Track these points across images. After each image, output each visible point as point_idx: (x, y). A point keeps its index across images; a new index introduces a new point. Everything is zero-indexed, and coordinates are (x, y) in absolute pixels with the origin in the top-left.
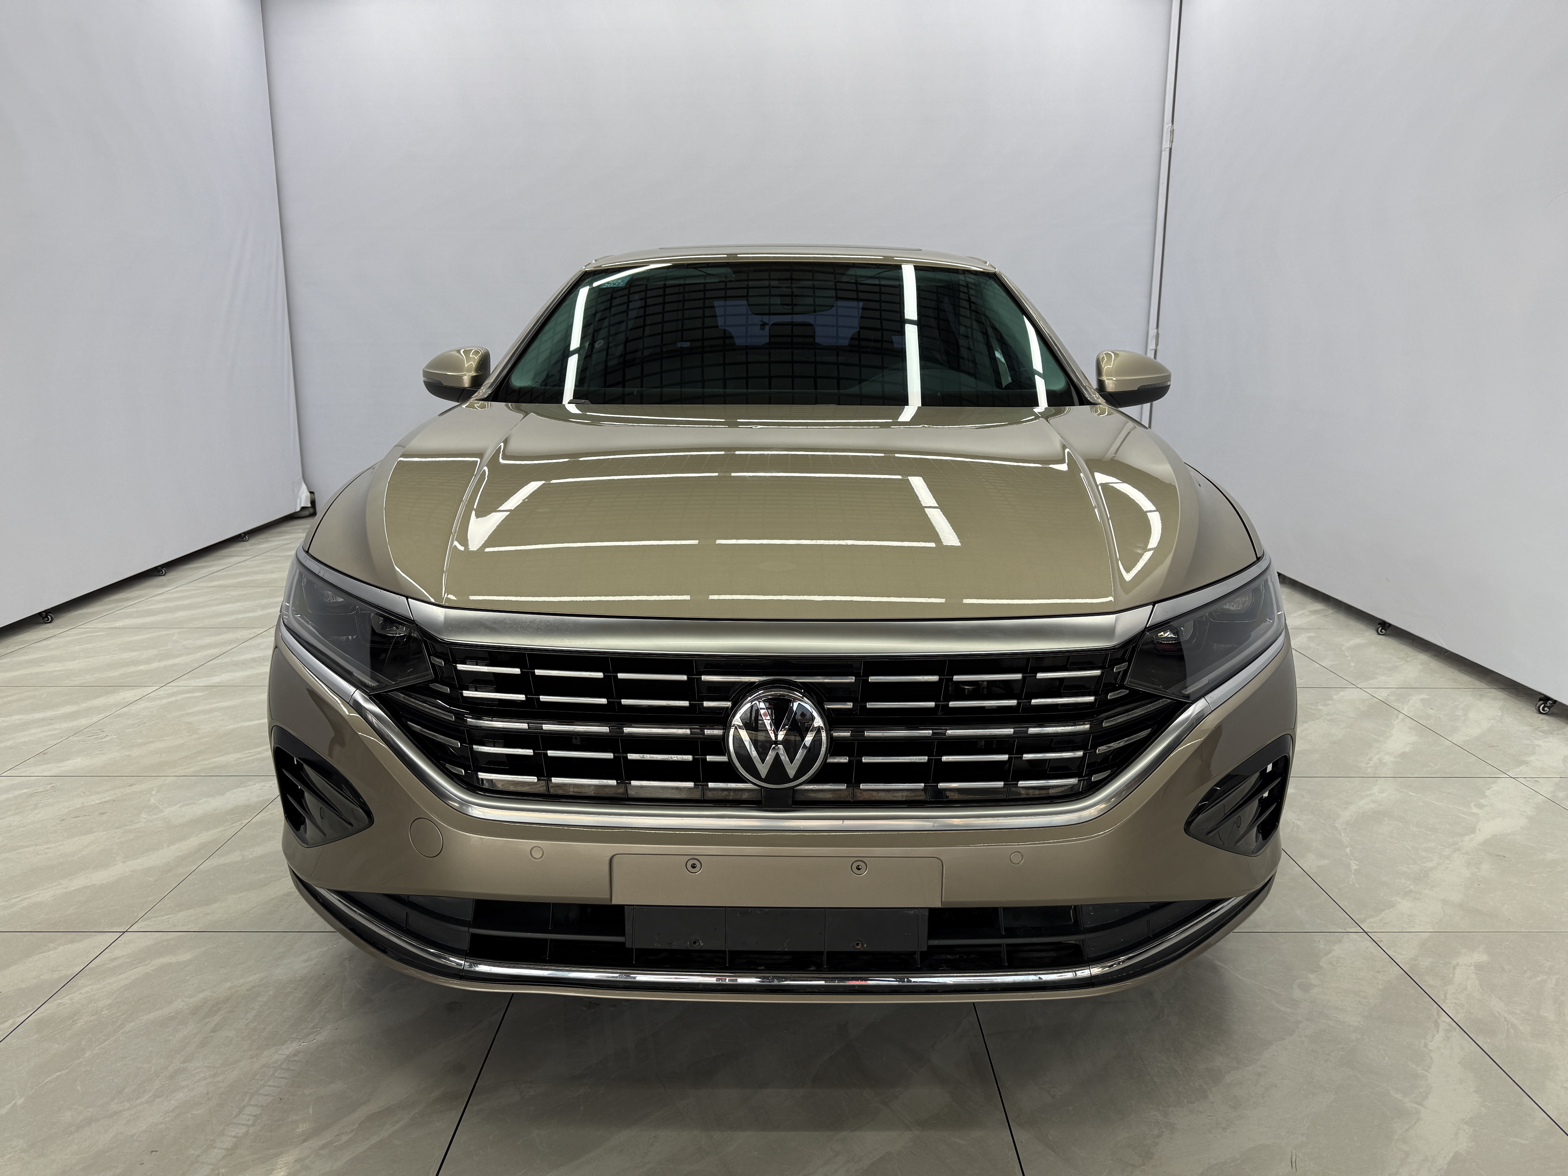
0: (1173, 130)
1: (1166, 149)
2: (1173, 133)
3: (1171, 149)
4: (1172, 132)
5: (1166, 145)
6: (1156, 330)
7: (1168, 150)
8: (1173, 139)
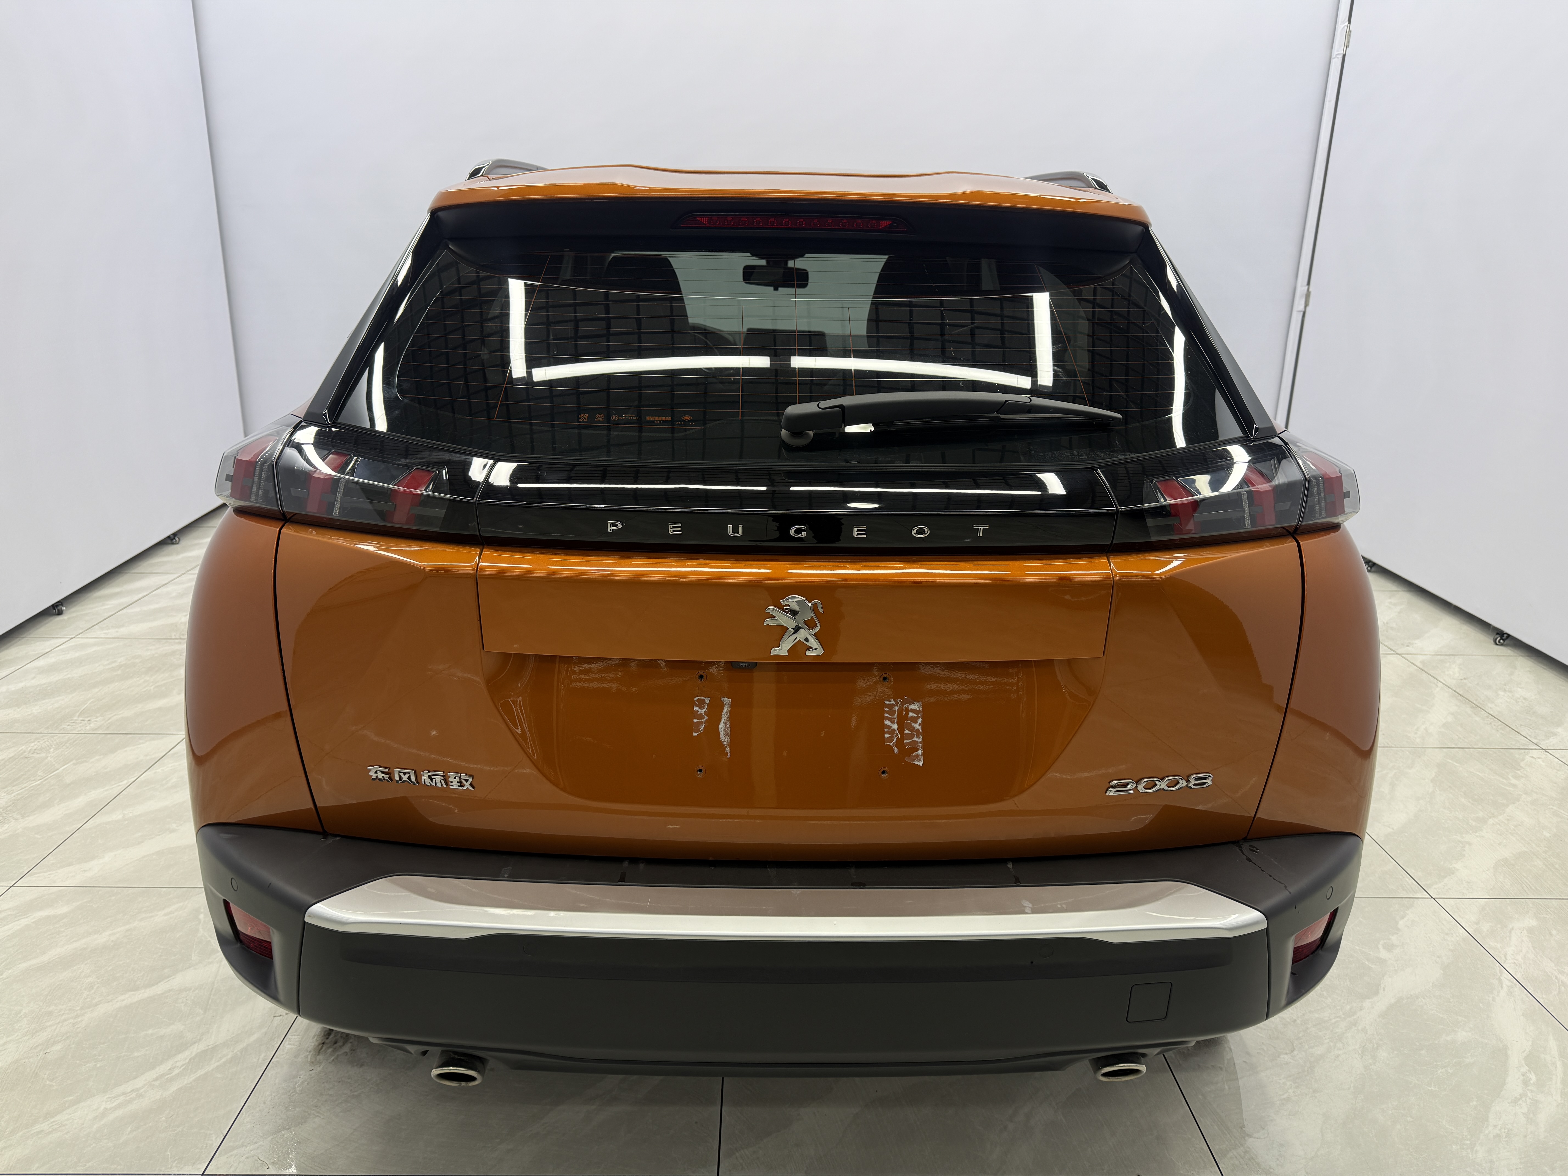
0: (1350, 31)
1: (1338, 56)
2: (1349, 35)
3: (1344, 56)
4: (1349, 33)
5: (1338, 50)
6: (1307, 287)
7: (1341, 57)
8: (1348, 42)
